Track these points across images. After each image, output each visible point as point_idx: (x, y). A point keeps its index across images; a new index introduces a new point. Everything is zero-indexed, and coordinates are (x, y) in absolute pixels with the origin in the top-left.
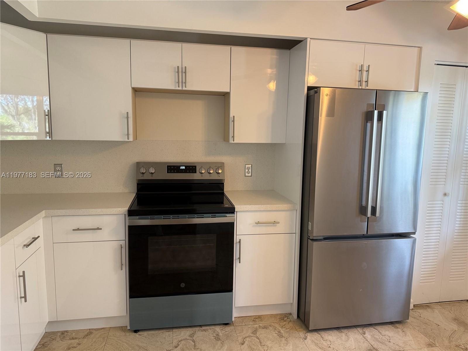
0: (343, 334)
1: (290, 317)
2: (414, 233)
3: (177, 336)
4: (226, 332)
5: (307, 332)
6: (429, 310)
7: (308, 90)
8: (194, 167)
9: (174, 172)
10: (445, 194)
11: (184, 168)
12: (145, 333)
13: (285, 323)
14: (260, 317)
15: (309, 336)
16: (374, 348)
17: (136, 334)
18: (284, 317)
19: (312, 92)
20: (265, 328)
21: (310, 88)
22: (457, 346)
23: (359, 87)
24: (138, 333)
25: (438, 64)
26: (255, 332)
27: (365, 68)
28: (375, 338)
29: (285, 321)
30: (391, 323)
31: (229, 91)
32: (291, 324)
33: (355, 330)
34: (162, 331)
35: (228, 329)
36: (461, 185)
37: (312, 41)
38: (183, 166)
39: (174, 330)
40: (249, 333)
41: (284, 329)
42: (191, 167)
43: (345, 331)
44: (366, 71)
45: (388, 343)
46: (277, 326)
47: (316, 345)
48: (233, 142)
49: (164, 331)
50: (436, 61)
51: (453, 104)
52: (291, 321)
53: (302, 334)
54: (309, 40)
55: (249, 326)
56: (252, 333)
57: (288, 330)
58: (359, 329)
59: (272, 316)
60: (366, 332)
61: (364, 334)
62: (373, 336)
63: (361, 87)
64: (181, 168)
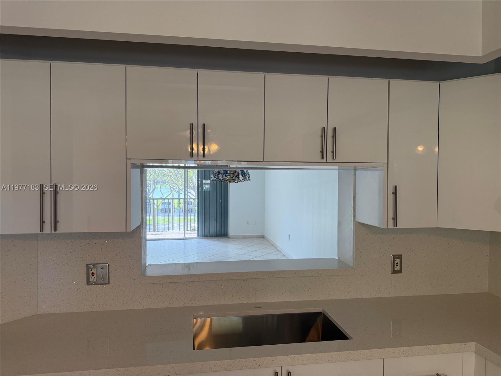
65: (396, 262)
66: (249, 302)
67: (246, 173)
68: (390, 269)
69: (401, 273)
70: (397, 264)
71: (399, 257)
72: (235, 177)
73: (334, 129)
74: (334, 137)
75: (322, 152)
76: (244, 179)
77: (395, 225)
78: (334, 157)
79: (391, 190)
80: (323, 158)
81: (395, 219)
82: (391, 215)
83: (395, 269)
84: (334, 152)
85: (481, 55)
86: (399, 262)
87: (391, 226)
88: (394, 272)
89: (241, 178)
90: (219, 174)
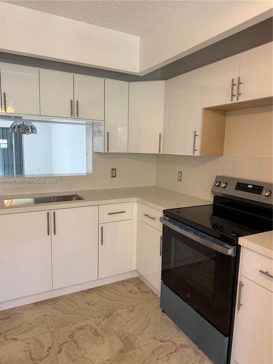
65: (113, 172)
66: (36, 193)
67: (34, 128)
68: (110, 175)
69: (116, 177)
70: (114, 173)
71: (115, 169)
72: (26, 130)
73: (77, 101)
74: (77, 105)
75: (72, 112)
76: (32, 132)
77: (108, 151)
78: (78, 116)
79: (106, 134)
80: (72, 116)
81: (108, 148)
82: (106, 146)
83: (113, 175)
84: (77, 113)
85: (139, 72)
86: (114, 172)
87: (106, 151)
88: (113, 177)
89: (30, 131)
90: (14, 128)
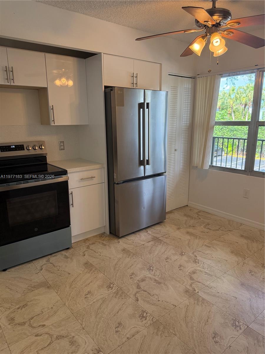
0: (137, 235)
1: (105, 234)
2: (165, 172)
3: (37, 264)
4: (70, 253)
5: (119, 239)
6: (173, 214)
7: (105, 88)
8: (22, 146)
9: (7, 151)
10: (175, 150)
11: (14, 147)
12: (13, 269)
13: (103, 238)
14: (87, 239)
15: (120, 240)
16: (155, 237)
17: (5, 272)
18: (102, 235)
19: (107, 90)
20: (93, 244)
21: (106, 87)
22: (189, 226)
23: (132, 87)
24: (6, 271)
25: (169, 75)
26: (88, 247)
27: (135, 76)
28: (153, 232)
29: (103, 237)
30: (158, 224)
31: (47, 87)
32: (107, 238)
33: (142, 231)
34: (25, 265)
35: (70, 251)
36: (182, 145)
37: (104, 55)
38: (13, 146)
39: (33, 262)
40: (85, 249)
41: (104, 241)
42: (19, 146)
43: (137, 233)
44: (136, 77)
45: (160, 233)
46: (100, 241)
47: (126, 243)
48: (53, 124)
49: (26, 264)
50: (169, 73)
51: (177, 98)
52: (106, 236)
53: (116, 241)
54: (102, 54)
55: (83, 246)
56: (87, 248)
57: (107, 241)
58: (144, 230)
59: (94, 237)
60: (148, 231)
61: (148, 232)
62: (152, 232)
63: (133, 88)
64: (12, 147)
